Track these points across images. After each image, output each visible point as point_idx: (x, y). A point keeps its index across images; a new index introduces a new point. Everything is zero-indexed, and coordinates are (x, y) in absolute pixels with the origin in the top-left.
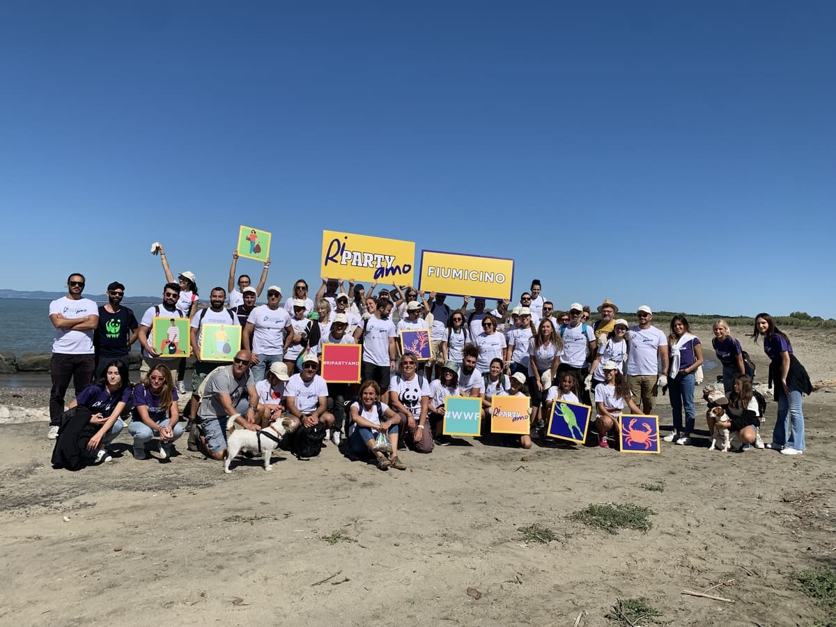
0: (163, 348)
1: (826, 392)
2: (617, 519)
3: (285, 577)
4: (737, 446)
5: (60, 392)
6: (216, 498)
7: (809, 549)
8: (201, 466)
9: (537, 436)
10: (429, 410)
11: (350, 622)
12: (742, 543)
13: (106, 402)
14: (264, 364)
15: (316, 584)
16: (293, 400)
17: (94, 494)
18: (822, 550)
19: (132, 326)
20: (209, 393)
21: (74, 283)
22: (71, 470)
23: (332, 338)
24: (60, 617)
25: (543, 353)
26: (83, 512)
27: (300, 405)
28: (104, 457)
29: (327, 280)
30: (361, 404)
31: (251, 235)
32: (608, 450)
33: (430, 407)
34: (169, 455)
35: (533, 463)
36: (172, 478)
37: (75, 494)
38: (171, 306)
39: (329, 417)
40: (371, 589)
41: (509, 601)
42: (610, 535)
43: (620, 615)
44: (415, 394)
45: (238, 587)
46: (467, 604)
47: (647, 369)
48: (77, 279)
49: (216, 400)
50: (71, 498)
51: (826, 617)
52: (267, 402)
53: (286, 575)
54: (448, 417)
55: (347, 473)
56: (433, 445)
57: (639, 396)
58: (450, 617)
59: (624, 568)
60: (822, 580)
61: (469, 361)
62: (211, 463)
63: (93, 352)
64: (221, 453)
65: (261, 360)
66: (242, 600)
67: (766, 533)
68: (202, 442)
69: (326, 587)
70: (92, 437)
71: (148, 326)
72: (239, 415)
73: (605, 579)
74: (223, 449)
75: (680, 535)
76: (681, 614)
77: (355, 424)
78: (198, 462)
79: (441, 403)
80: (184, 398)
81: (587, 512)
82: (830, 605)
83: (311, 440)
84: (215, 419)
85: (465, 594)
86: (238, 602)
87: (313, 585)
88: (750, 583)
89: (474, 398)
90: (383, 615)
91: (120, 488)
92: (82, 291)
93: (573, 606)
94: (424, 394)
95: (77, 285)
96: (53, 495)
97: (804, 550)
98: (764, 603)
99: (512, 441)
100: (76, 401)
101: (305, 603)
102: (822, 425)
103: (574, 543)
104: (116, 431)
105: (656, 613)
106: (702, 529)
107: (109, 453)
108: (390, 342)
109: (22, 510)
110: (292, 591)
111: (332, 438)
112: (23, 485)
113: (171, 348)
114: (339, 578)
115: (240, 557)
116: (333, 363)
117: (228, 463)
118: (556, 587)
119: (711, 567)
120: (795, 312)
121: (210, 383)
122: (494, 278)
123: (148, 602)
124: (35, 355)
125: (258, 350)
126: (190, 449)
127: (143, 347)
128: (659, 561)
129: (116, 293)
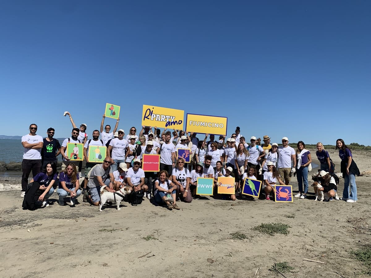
0: (71, 157)
1: (367, 176)
2: (274, 229)
3: (126, 254)
4: (327, 199)
5: (26, 176)
6: (95, 222)
7: (359, 241)
8: (89, 208)
9: (238, 195)
10: (190, 183)
11: (155, 273)
12: (329, 239)
13: (46, 180)
14: (117, 164)
15: (140, 257)
16: (129, 179)
17: (41, 220)
18: (365, 242)
19: (58, 147)
20: (92, 176)
21: (32, 128)
22: (31, 210)
23: (147, 152)
24: (26, 272)
25: (240, 158)
26: (36, 228)
27: (133, 182)
28: (46, 205)
29: (144, 127)
30: (159, 181)
31: (111, 108)
32: (270, 201)
33: (191, 183)
34: (75, 204)
35: (236, 207)
36: (76, 213)
37: (32, 220)
38: (75, 138)
39: (146, 187)
40: (164, 259)
41: (226, 264)
42: (271, 236)
43: (275, 269)
44: (184, 176)
45: (105, 258)
46: (207, 265)
47: (287, 165)
48: (34, 126)
49: (95, 179)
50: (31, 222)
51: (367, 269)
52: (118, 181)
53: (127, 253)
54: (199, 186)
55: (154, 211)
56: (192, 199)
57: (283, 177)
58: (199, 271)
59: (277, 250)
60: (365, 254)
61: (208, 162)
62: (93, 207)
63: (41, 159)
64: (98, 202)
65: (115, 162)
66: (107, 264)
67: (341, 235)
68: (89, 198)
69: (145, 258)
70: (40, 195)
71: (65, 147)
72: (106, 186)
73: (269, 254)
74: (99, 201)
75: (302, 236)
76: (302, 268)
77: (157, 190)
78: (87, 207)
79: (196, 181)
80: (81, 179)
81: (261, 226)
82: (369, 264)
83: (138, 197)
84: (95, 188)
85: (206, 261)
86: (105, 265)
87: (139, 258)
88: (333, 255)
89: (210, 179)
90: (170, 270)
91: (53, 218)
92: (36, 132)
93: (255, 266)
94: (188, 176)
95: (34, 129)
96: (23, 221)
97: (357, 242)
98: (339, 264)
99: (227, 197)
100: (33, 179)
101: (135, 265)
102: (365, 190)
103: (255, 239)
104: (51, 193)
105: (291, 268)
106: (312, 233)
107: (48, 203)
108: (172, 155)
109: (9, 227)
110: (129, 260)
111: (147, 196)
112: (9, 217)
113: (75, 156)
114: (150, 255)
115: (106, 246)
116: (147, 163)
117: (101, 207)
118: (247, 258)
119: (316, 249)
120: (352, 143)
121: (93, 172)
122: (219, 126)
123: (65, 265)
124: (14, 163)
125: (114, 157)
126: (84, 201)
127: (63, 156)
128: (292, 247)
129: (51, 132)
